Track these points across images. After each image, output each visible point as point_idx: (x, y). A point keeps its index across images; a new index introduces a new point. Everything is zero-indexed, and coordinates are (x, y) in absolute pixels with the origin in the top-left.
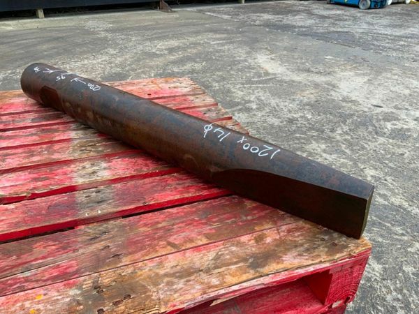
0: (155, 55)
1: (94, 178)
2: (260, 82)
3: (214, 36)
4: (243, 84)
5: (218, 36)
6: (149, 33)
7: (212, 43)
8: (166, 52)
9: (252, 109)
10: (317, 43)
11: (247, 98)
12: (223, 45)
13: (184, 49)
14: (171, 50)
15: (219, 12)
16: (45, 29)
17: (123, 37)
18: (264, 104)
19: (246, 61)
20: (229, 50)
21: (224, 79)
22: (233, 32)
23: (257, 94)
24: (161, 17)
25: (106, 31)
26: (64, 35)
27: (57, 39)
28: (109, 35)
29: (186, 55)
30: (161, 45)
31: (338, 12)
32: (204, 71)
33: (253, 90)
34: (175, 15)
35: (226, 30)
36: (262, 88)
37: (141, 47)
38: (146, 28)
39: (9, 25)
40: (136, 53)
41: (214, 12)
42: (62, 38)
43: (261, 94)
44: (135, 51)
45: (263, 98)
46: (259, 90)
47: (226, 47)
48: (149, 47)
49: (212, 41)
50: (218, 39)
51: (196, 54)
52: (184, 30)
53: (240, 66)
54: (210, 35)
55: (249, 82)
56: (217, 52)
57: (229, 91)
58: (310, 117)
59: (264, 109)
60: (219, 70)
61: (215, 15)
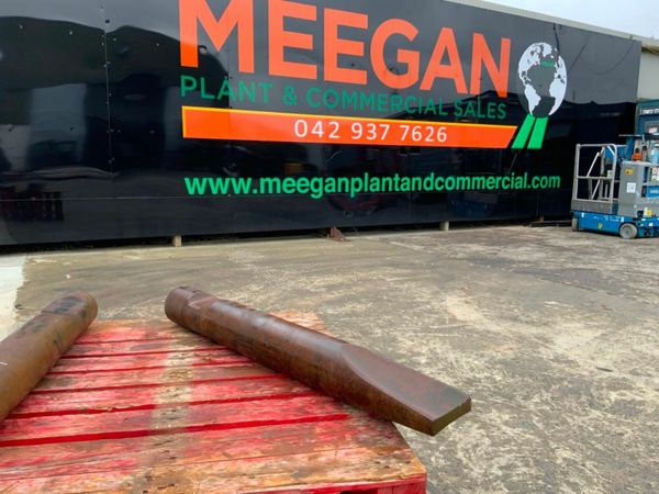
0: (309, 293)
1: (174, 400)
2: (440, 331)
3: (394, 272)
4: (415, 332)
5: (399, 271)
6: (307, 266)
7: (388, 280)
8: (323, 290)
9: (419, 364)
10: (540, 284)
11: (416, 350)
12: (402, 282)
13: (348, 287)
14: (330, 288)
15: (410, 242)
16: (179, 259)
17: (273, 271)
18: (438, 359)
19: (428, 303)
20: (409, 288)
21: (391, 324)
22: (421, 267)
23: (432, 346)
24: (330, 247)
25: (255, 263)
26: (200, 267)
27: (190, 272)
28: (256, 268)
29: (348, 293)
30: (319, 281)
31: (587, 242)
32: (367, 314)
33: (428, 341)
34: (349, 245)
35: (412, 264)
36: (441, 338)
37: (293, 283)
38: (306, 261)
39: (136, 254)
40: (285, 291)
41: (402, 241)
42: (197, 270)
43: (437, 346)
44: (283, 288)
45: (439, 351)
46: (437, 340)
47: (406, 285)
48: (302, 283)
49: (388, 278)
50: (398, 275)
51: (363, 293)
52: (355, 263)
53: (417, 310)
54: (389, 270)
55: (426, 330)
56: (392, 291)
57: (394, 340)
58: (498, 378)
59: (436, 365)
60: (388, 313)
61: (403, 245)
